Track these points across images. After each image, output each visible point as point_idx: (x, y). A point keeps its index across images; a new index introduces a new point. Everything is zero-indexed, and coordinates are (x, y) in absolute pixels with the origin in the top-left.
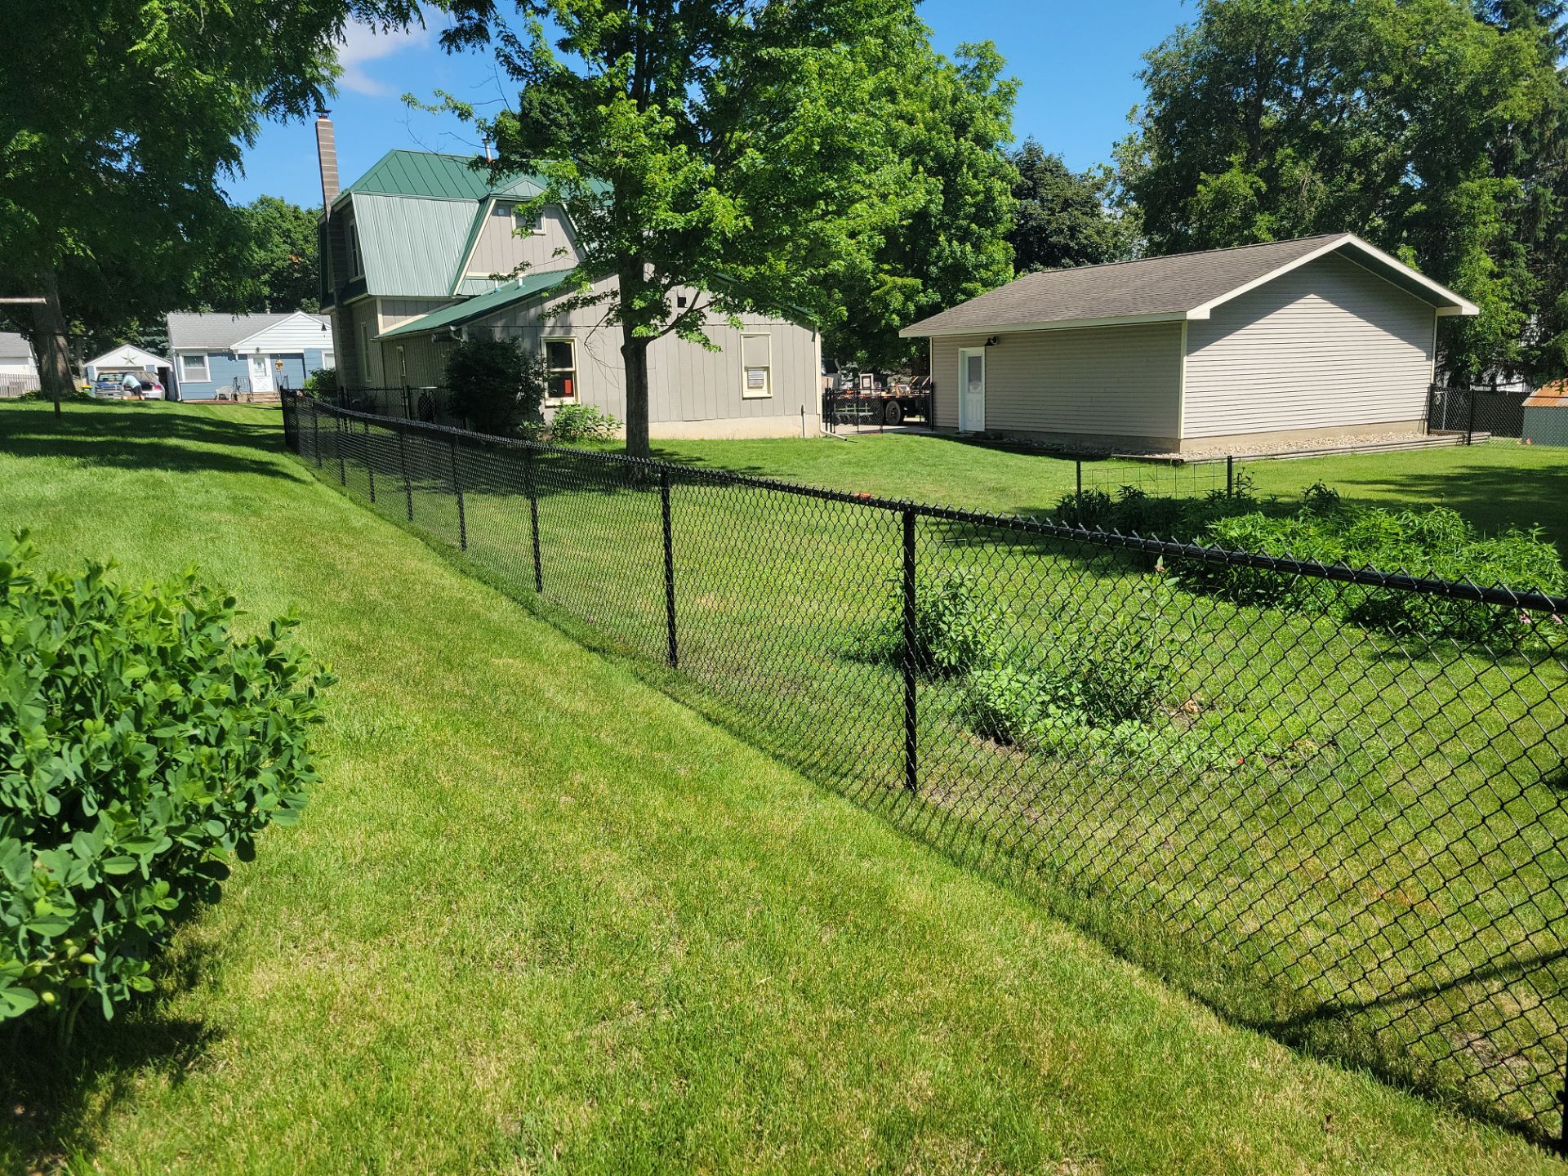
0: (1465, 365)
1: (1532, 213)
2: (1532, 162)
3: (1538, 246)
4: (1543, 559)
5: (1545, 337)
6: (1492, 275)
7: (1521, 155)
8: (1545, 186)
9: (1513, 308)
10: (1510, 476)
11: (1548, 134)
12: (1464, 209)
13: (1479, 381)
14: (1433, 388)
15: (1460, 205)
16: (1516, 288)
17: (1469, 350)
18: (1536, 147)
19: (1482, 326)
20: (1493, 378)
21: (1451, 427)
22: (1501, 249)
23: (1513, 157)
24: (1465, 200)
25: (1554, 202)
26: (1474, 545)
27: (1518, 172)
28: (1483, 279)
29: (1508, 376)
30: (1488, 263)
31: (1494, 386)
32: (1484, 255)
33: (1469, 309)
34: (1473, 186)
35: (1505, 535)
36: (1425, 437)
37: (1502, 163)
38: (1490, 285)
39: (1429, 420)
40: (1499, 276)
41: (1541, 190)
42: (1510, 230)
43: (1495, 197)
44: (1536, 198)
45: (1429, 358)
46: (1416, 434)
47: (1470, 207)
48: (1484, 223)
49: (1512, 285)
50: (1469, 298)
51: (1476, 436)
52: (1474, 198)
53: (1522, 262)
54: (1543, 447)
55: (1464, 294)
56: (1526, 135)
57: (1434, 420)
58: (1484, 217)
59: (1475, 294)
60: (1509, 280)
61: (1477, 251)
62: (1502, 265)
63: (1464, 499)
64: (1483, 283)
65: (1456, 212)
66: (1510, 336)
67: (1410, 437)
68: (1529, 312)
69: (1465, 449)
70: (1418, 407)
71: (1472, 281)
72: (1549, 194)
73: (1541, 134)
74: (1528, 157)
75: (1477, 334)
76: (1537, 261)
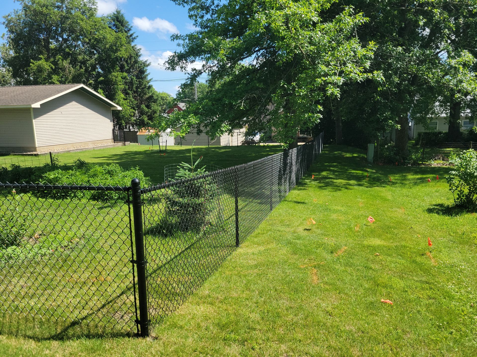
0: (121, 124)
1: (131, 83)
2: (129, 69)
3: (135, 92)
4: (140, 175)
5: (140, 117)
6: (124, 99)
7: (127, 68)
8: (134, 76)
9: (131, 108)
10: (136, 153)
11: (132, 62)
12: (114, 80)
13: (126, 128)
14: (113, 130)
15: (113, 79)
16: (131, 103)
17: (122, 119)
18: (130, 66)
19: (124, 113)
20: (129, 127)
21: (120, 141)
22: (125, 92)
23: (124, 67)
24: (114, 78)
25: (136, 81)
26: (123, 173)
27: (126, 71)
28: (122, 100)
29: (133, 127)
30: (123, 96)
31: (130, 129)
32: (121, 94)
33: (119, 108)
34: (116, 74)
35: (130, 170)
36: (113, 144)
37: (122, 69)
38: (124, 102)
39: (114, 139)
40: (126, 99)
41: (133, 77)
42: (127, 87)
43: (122, 78)
44: (132, 79)
45: (111, 121)
46: (111, 143)
47: (116, 80)
48: (120, 85)
49: (129, 102)
50: (119, 105)
51: (126, 143)
52: (116, 77)
53: (131, 96)
54: (143, 145)
55: (118, 104)
56: (127, 62)
57: (115, 139)
58: (120, 83)
59: (121, 104)
60: (129, 101)
61: (119, 92)
62: (126, 97)
63: (124, 160)
64: (122, 101)
65: (112, 81)
66: (131, 116)
67: (110, 144)
68: (135, 110)
69: (124, 147)
70: (110, 136)
71: (119, 101)
72: (135, 78)
73: (131, 62)
74: (128, 68)
75: (123, 115)
76: (135, 96)
